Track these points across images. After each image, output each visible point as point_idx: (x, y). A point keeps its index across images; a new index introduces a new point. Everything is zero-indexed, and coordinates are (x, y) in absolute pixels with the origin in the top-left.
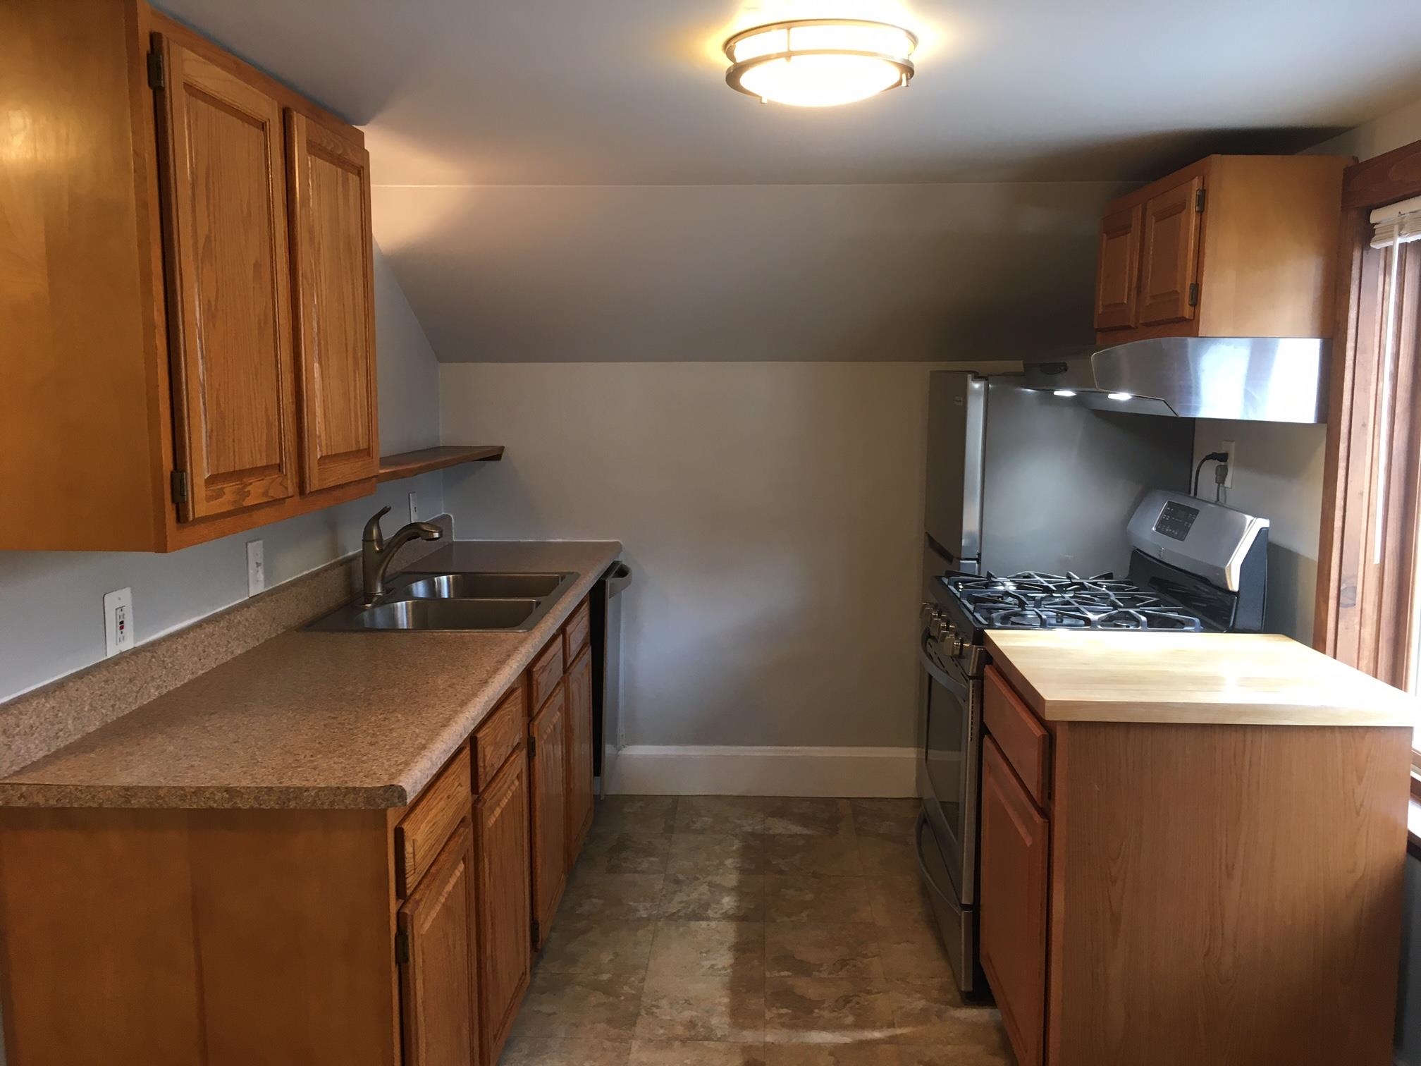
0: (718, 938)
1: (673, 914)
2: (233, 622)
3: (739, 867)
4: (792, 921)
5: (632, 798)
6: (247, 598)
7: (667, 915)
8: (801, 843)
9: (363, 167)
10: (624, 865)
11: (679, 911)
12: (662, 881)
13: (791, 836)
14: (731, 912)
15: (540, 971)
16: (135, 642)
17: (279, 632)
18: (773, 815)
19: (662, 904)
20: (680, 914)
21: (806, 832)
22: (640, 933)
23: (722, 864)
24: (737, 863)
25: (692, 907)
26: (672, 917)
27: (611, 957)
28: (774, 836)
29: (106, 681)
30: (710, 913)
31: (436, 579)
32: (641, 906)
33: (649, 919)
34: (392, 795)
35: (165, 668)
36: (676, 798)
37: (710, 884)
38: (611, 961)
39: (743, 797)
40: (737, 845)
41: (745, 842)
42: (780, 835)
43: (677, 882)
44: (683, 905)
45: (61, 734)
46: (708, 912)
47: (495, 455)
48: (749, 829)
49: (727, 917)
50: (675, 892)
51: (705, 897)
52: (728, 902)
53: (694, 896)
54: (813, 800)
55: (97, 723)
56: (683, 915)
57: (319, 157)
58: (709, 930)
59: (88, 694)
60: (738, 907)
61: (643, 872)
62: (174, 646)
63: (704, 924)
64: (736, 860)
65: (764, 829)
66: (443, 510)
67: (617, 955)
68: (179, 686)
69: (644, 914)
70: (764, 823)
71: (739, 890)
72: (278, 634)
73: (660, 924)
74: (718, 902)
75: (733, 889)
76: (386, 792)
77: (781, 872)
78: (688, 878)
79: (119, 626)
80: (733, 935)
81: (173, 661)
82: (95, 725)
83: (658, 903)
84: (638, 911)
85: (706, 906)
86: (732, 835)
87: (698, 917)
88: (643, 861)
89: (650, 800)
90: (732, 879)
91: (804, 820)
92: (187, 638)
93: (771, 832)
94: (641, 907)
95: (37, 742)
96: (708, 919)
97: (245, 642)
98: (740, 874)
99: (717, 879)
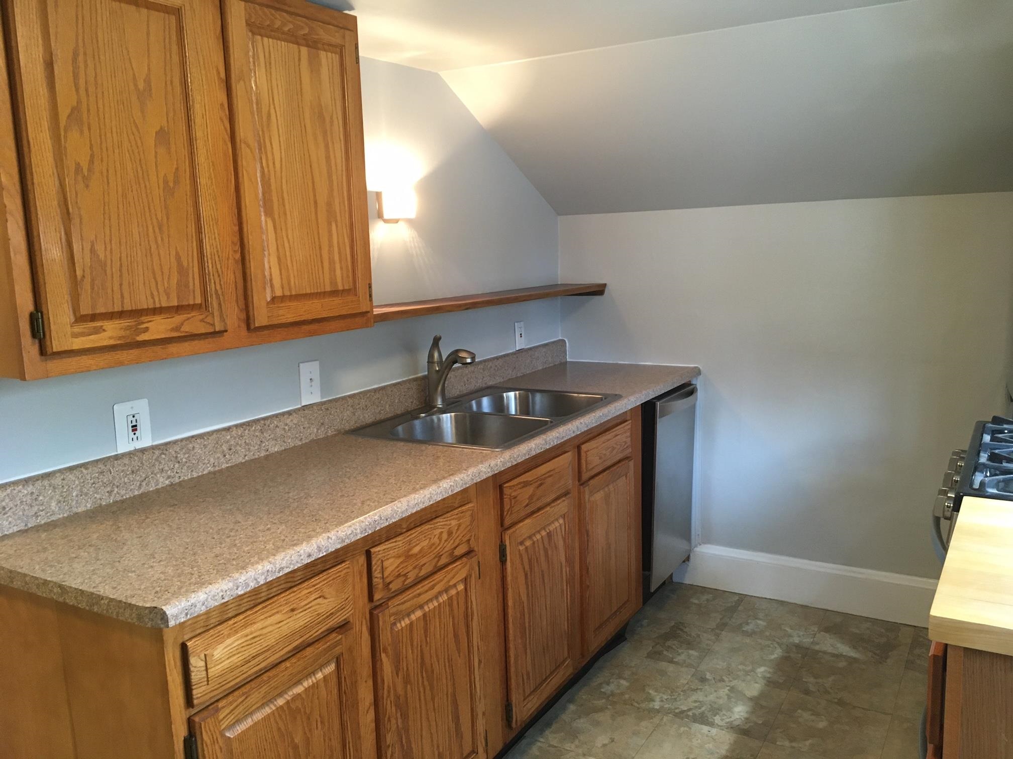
0: (711, 747)
1: (683, 712)
2: (269, 426)
3: (769, 678)
4: (793, 747)
5: (704, 590)
6: (300, 406)
7: (677, 711)
8: (842, 664)
9: (344, 46)
10: (665, 653)
11: (690, 710)
12: (689, 677)
13: (834, 655)
14: (737, 723)
15: (542, 740)
16: (153, 440)
17: (329, 435)
18: (827, 630)
19: (678, 699)
20: (688, 713)
21: (853, 654)
22: (644, 723)
23: (753, 670)
24: (769, 672)
25: (703, 709)
26: (680, 715)
27: (606, 742)
28: (818, 652)
29: (102, 473)
30: (717, 720)
31: (505, 394)
32: (658, 697)
33: (658, 711)
34: (156, 617)
35: (179, 462)
36: (742, 598)
37: (732, 689)
38: (604, 745)
39: (806, 607)
40: (777, 653)
41: (788, 652)
42: (825, 653)
43: (703, 680)
44: (696, 704)
45: (42, 513)
46: (715, 718)
47: (598, 291)
48: (796, 640)
49: (731, 727)
50: (696, 690)
51: (721, 702)
52: (739, 712)
53: (712, 697)
54: (874, 621)
55: (89, 506)
56: (691, 714)
57: (268, 37)
58: (707, 736)
59: (77, 482)
60: (747, 719)
61: (677, 663)
62: (191, 446)
63: (705, 729)
64: (771, 670)
65: (812, 643)
66: (560, 335)
67: (612, 740)
68: (195, 476)
69: (657, 705)
70: (814, 637)
71: (757, 703)
72: (328, 436)
73: (665, 719)
74: (730, 710)
75: (751, 699)
76: (150, 613)
77: (807, 692)
78: (714, 678)
79: (131, 429)
80: (727, 747)
81: (189, 457)
82: (86, 506)
83: (675, 697)
84: (653, 701)
85: (716, 710)
86: (778, 643)
87: (702, 719)
88: (682, 653)
89: (717, 593)
90: (754, 689)
91: (857, 641)
92: (208, 439)
93: (817, 648)
94: (658, 699)
95: (10, 519)
96: (712, 724)
97: (284, 442)
98: (765, 685)
99: (740, 685)
